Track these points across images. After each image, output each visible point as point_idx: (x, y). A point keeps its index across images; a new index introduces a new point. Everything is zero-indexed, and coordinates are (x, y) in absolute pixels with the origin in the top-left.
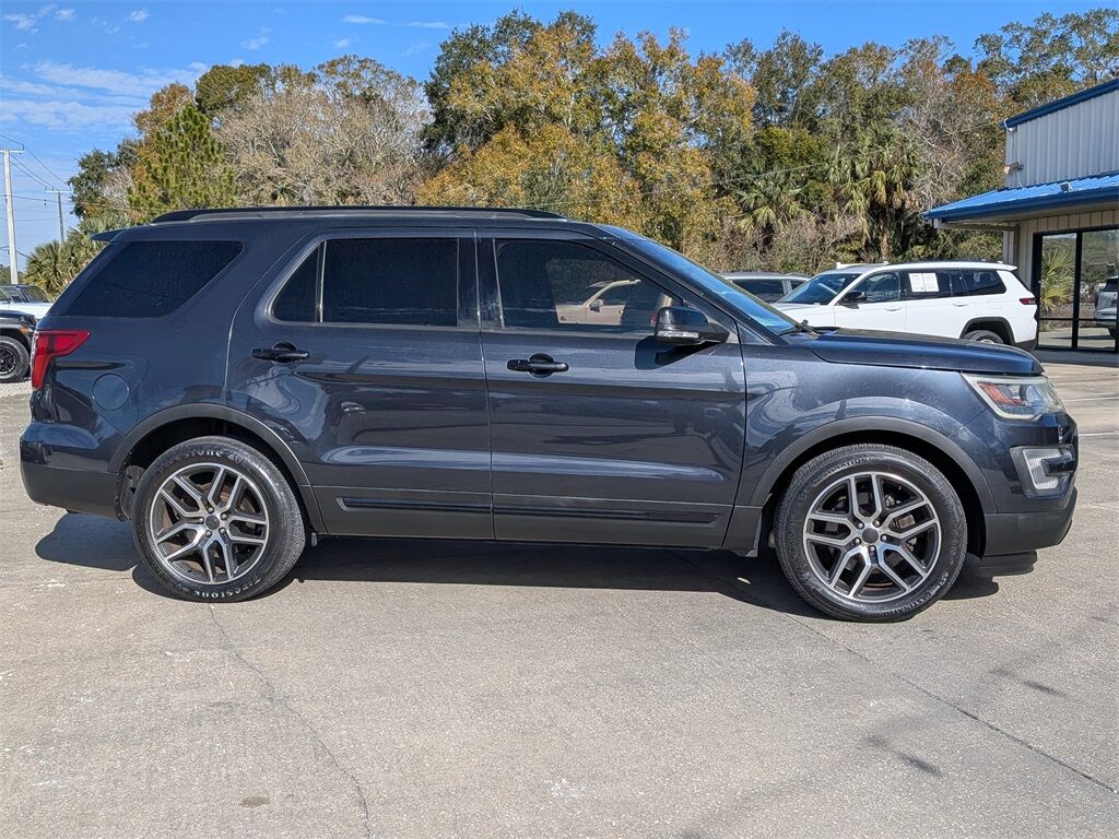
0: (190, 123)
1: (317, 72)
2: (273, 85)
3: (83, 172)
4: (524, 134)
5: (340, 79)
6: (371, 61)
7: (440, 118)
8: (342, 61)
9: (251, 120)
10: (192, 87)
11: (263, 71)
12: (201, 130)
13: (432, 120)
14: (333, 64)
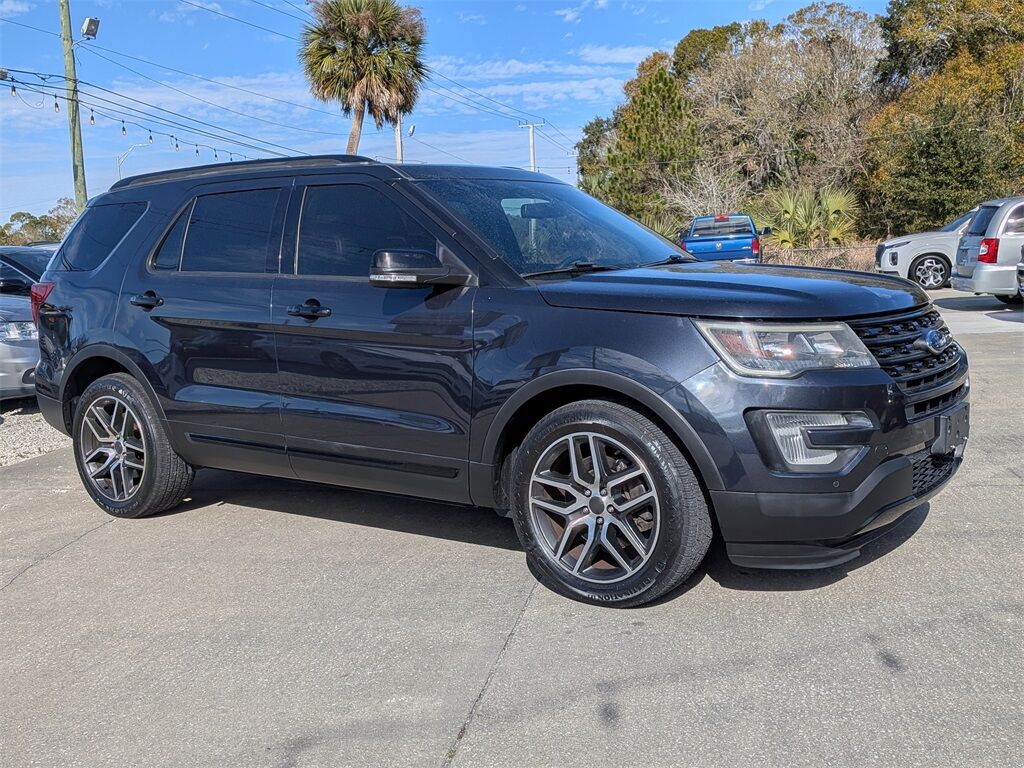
0: (660, 85)
1: (787, 23)
2: (743, 41)
3: (586, 137)
4: (980, 57)
5: (806, 26)
6: (838, 4)
7: (895, 50)
8: (810, 8)
9: (717, 77)
10: (671, 52)
11: (733, 29)
12: (669, 90)
13: (886, 53)
14: (801, 13)
